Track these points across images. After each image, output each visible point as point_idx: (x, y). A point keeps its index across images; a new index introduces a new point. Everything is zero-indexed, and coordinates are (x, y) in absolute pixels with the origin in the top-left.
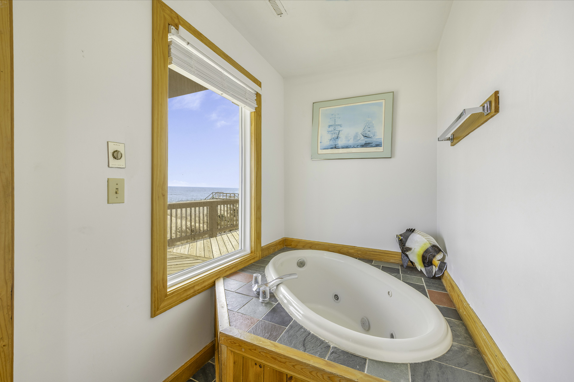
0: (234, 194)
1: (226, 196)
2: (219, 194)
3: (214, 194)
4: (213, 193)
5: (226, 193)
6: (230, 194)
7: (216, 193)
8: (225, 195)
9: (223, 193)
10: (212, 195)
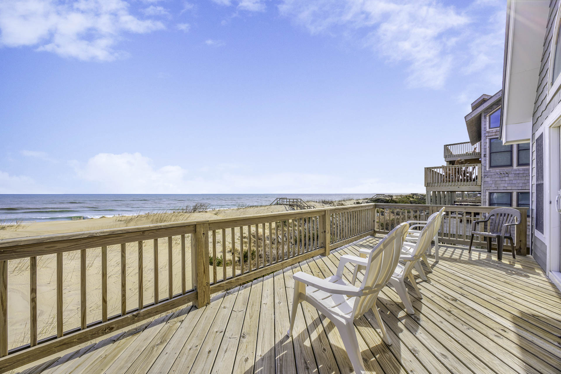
0: (297, 199)
1: (290, 201)
2: (283, 200)
3: (278, 200)
4: (277, 198)
5: (289, 198)
6: (293, 199)
7: (280, 199)
8: (288, 200)
9: (287, 199)
10: (276, 201)
